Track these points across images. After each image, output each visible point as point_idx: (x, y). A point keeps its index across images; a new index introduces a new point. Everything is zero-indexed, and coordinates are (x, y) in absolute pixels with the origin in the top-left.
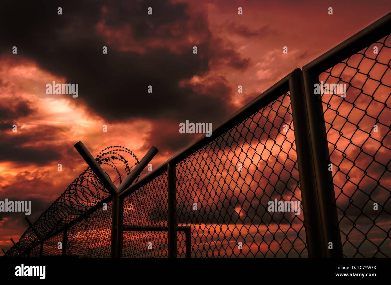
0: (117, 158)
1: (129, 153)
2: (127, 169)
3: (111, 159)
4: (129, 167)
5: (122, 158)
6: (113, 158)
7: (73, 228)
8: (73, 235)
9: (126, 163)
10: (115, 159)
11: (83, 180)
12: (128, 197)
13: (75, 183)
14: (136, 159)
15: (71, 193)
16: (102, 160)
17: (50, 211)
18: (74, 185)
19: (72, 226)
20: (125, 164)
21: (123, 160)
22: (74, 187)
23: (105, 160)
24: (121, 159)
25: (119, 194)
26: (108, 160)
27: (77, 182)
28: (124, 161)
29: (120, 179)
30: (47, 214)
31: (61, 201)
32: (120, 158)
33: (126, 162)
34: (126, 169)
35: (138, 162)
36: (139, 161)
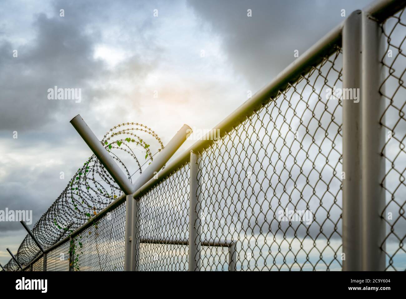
0: (133, 141)
1: (150, 133)
2: (149, 157)
3: (126, 142)
4: (150, 154)
5: (141, 141)
6: (128, 140)
7: (81, 237)
8: (81, 247)
9: (147, 149)
10: (131, 142)
11: (88, 171)
12: (145, 197)
13: (78, 176)
14: (160, 142)
15: (73, 189)
16: (113, 143)
17: (51, 213)
18: (77, 178)
19: (80, 234)
20: (145, 150)
21: (142, 143)
22: (77, 181)
23: (117, 144)
24: (140, 143)
25: (135, 192)
26: (121, 143)
27: (80, 174)
28: (144, 145)
29: (139, 170)
30: (47, 217)
31: (63, 199)
32: (139, 141)
33: (147, 146)
34: (146, 156)
35: (163, 148)
36: (164, 146)
